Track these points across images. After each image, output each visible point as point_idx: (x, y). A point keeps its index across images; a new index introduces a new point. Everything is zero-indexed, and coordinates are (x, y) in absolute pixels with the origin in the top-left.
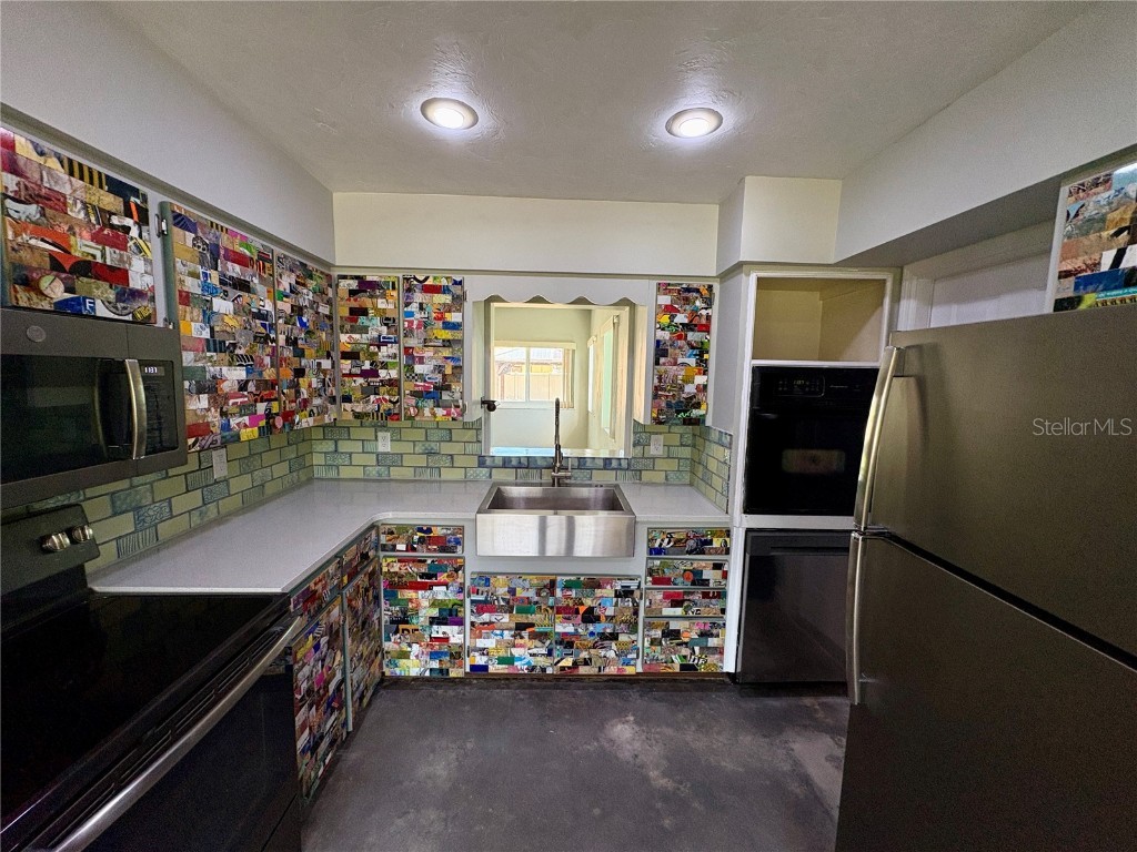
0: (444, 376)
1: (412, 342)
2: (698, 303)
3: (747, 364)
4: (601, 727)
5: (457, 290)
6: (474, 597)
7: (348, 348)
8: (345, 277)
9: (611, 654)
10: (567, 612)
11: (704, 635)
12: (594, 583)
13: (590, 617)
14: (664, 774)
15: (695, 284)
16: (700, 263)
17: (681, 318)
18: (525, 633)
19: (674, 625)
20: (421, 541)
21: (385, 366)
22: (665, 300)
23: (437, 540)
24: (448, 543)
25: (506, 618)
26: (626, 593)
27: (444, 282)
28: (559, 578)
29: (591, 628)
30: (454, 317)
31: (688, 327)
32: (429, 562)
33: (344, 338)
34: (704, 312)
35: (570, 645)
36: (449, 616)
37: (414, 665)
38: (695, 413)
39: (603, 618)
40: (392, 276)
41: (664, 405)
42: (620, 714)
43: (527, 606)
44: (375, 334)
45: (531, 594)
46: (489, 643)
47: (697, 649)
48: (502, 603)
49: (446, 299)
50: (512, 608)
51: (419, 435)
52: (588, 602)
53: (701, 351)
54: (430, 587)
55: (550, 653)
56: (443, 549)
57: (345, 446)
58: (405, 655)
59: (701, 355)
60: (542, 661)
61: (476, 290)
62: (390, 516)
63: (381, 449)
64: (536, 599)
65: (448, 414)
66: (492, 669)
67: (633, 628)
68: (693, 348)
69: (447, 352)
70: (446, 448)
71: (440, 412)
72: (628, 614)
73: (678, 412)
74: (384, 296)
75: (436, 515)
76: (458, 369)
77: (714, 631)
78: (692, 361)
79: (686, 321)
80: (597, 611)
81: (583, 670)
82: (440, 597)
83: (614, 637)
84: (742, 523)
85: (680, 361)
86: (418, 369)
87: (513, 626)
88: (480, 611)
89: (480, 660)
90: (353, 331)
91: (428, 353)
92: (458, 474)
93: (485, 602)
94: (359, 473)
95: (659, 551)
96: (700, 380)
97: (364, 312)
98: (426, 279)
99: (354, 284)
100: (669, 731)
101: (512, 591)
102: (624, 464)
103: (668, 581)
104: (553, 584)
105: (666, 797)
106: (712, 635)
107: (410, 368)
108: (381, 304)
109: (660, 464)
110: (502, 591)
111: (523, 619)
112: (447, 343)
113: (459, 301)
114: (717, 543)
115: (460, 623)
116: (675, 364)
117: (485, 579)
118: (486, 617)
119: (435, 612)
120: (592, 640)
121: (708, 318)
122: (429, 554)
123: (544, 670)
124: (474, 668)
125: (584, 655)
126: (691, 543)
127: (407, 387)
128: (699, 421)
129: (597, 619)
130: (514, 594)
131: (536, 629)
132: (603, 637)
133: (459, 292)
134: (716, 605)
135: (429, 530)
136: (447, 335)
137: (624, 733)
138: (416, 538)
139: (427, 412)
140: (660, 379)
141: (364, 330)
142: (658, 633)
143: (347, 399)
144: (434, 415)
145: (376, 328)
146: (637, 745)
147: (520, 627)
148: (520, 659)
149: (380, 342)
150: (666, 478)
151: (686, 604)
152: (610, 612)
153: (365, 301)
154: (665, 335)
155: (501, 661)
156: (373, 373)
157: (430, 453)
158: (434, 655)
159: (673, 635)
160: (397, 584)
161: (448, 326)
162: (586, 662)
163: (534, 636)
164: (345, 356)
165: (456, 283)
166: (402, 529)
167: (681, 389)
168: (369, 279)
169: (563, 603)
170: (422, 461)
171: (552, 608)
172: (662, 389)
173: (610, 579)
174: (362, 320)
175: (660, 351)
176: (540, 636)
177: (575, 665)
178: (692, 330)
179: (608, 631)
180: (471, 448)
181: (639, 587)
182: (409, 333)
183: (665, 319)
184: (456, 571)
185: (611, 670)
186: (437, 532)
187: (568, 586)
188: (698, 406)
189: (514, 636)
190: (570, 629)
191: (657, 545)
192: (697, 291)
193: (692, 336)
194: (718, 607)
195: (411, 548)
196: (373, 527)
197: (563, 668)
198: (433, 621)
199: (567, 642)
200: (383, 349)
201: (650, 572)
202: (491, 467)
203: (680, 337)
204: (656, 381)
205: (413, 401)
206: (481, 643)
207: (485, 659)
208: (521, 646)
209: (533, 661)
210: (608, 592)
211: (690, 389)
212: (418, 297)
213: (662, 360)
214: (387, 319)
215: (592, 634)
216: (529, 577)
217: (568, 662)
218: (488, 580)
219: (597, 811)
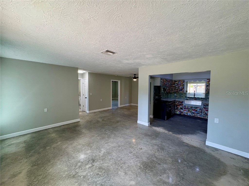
1: (179, 86)
9: (199, 115)
10: (194, 110)
12: (197, 108)
13: (196, 111)
19: (206, 113)
21: (176, 88)
22: (208, 81)
23: (181, 102)
25: (187, 110)
26: (200, 109)
27: (183, 80)
30: (184, 83)
32: (180, 104)
33: (173, 85)
35: (194, 113)
36: (181, 109)
37: (178, 113)
40: (177, 80)
43: (189, 109)
45: (190, 108)
46: (185, 112)
49: (183, 82)
51: (179, 94)
52: (196, 109)
54: (180, 106)
55: (192, 114)
57: (172, 95)
58: (177, 112)
60: (191, 114)
61: (186, 81)
62: (177, 100)
63: (175, 95)
67: (201, 113)
70: (182, 95)
71: (181, 92)
72: (201, 111)
75: (181, 100)
76: (183, 88)
81: (195, 116)
83: (199, 113)
86: (180, 88)
88: (184, 109)
89: (184, 113)
91: (181, 86)
92: (183, 98)
94: (173, 97)
95: (205, 105)
97: (175, 83)
98: (181, 80)
99: (174, 81)
101: (188, 107)
103: (206, 109)
104: (192, 107)
107: (179, 88)
108: (176, 82)
110: (187, 107)
111: (189, 110)
112: (183, 86)
113: (184, 82)
115: (183, 109)
117: (185, 106)
118: (185, 109)
119: (180, 108)
120: (196, 113)
124: (184, 114)
127: (179, 89)
129: (197, 111)
132: (198, 113)
136: (183, 85)
141: (175, 85)
143: (173, 90)
145: (176, 84)
147: (189, 111)
148: (188, 114)
149: (176, 86)
152: (199, 111)
154: (207, 84)
155: (186, 114)
156: (175, 88)
157: (180, 96)
158: (180, 112)
160: (177, 105)
162: (196, 115)
163: (190, 112)
164: (173, 87)
166: (178, 101)
169: (193, 109)
170: (179, 96)
173: (198, 108)
174: (175, 84)
176: (191, 112)
177: (194, 115)
180: (185, 96)
181: (202, 109)
182: (179, 85)
184: (182, 105)
185: (199, 117)
186: (181, 101)
187: (194, 107)
190: (194, 112)
195: (178, 102)
196: (175, 100)
198: (180, 109)
201: (204, 107)
202: (187, 98)
205: (179, 91)
206: (184, 112)
210: (198, 109)
212: (180, 82)
216: (190, 106)
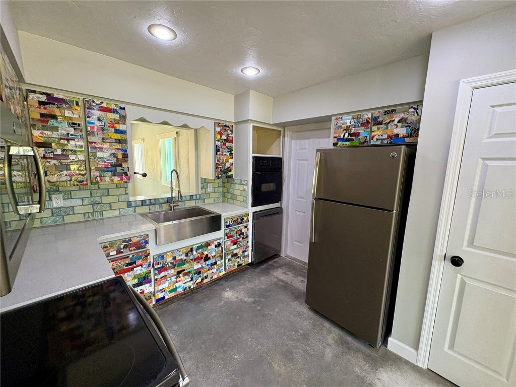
0: (117, 159)
2: (229, 132)
3: (251, 155)
4: (220, 296)
5: (122, 112)
6: (156, 267)
7: (41, 140)
8: (34, 92)
9: (215, 271)
10: (197, 260)
11: (244, 252)
12: (207, 245)
13: (207, 258)
14: (249, 298)
15: (228, 124)
16: (229, 117)
17: (224, 137)
18: (181, 275)
19: (235, 252)
20: (125, 247)
21: (74, 152)
22: (218, 129)
23: (135, 244)
24: (141, 245)
25: (172, 271)
26: (219, 245)
27: (114, 107)
28: (194, 246)
29: (207, 263)
30: (121, 127)
31: (226, 140)
32: (131, 256)
33: (36, 133)
34: (231, 135)
35: (200, 273)
36: (143, 280)
38: (230, 173)
39: (211, 258)
40: (76, 97)
41: (219, 171)
42: (224, 290)
43: (181, 263)
44: (65, 132)
45: (183, 257)
46: (165, 285)
47: (242, 258)
48: (170, 265)
49: (116, 116)
50: (175, 266)
52: (206, 253)
53: (231, 150)
54: (132, 269)
55: (192, 279)
56: (138, 248)
59: (231, 151)
60: (189, 284)
63: (55, 205)
64: (185, 258)
65: (122, 179)
66: (167, 297)
67: (221, 258)
68: (228, 149)
69: (118, 146)
70: (106, 200)
71: (116, 179)
72: (219, 253)
73: (224, 173)
74: (70, 108)
75: (134, 231)
76: (125, 156)
77: (246, 250)
78: (228, 154)
79: (226, 138)
80: (209, 256)
81: (205, 281)
82: (138, 272)
83: (215, 263)
84: (251, 210)
85: (224, 153)
86: (99, 154)
87: (176, 273)
88: (160, 272)
89: (160, 295)
90: (45, 128)
91: (105, 146)
93: (163, 266)
95: (228, 226)
96: (231, 161)
97: (55, 117)
98: (102, 103)
99: (43, 98)
100: (242, 287)
101: (174, 258)
102: (198, 197)
103: (232, 236)
104: (192, 250)
105: (253, 303)
106: (246, 251)
107: (94, 154)
108: (68, 113)
109: (212, 195)
110: (170, 259)
111: (180, 269)
112: (119, 141)
113: (123, 118)
114: (245, 219)
115: (149, 281)
116: (223, 155)
117: (162, 256)
118: (163, 274)
119: (136, 281)
120: (207, 267)
121: (232, 137)
122: (130, 253)
123: (190, 287)
124: (158, 301)
125: (205, 274)
126: (239, 220)
127: (93, 165)
128: (231, 177)
129: (209, 259)
130: (176, 259)
131: (186, 271)
132: (212, 265)
133: (123, 114)
134: (246, 240)
135: (130, 240)
136: (118, 136)
137: (229, 294)
138: (122, 246)
139: (107, 179)
140: (218, 160)
141: (55, 129)
142: (230, 256)
144: (112, 180)
145: (64, 129)
146: (236, 295)
147: (179, 273)
148: (179, 287)
149: (69, 138)
150: (214, 201)
151: (238, 243)
152: (213, 254)
153: (53, 109)
154: (218, 143)
155: (171, 291)
156: (64, 156)
157: (94, 204)
159: (234, 255)
161: (117, 131)
162: (206, 277)
163: (184, 275)
164: (39, 145)
165: (121, 108)
166: (113, 243)
167: (225, 164)
168: (56, 96)
169: (196, 256)
170: (89, 209)
171: (192, 260)
172: (219, 165)
173: (213, 241)
174: (52, 122)
175: (217, 150)
176: (188, 274)
177: (202, 280)
178: (228, 142)
179: (213, 262)
180: (122, 198)
181: (223, 241)
182: (90, 133)
183: (219, 137)
184: (147, 256)
185: (215, 277)
186: (135, 240)
187: (198, 248)
188: (230, 171)
189: (176, 278)
190: (199, 266)
191: (228, 224)
192: (229, 127)
193: (228, 144)
194: (246, 241)
195: (119, 252)
197: (197, 284)
198: (135, 286)
199: (198, 272)
200: (72, 142)
201: (226, 235)
202: (135, 207)
203: (224, 144)
204: (216, 161)
205: (97, 174)
206: (160, 287)
207: (163, 294)
208: (180, 281)
209: (185, 286)
210: (213, 246)
211: (228, 164)
212: (97, 113)
213: (218, 153)
214: (73, 124)
215: (208, 265)
216: (181, 250)
217: (199, 280)
218: (163, 256)
219: (238, 317)
